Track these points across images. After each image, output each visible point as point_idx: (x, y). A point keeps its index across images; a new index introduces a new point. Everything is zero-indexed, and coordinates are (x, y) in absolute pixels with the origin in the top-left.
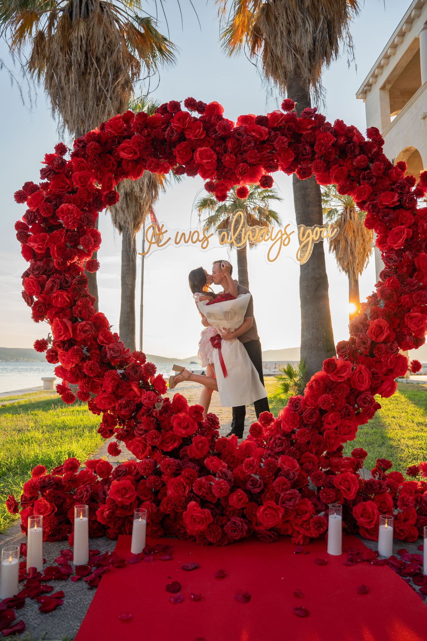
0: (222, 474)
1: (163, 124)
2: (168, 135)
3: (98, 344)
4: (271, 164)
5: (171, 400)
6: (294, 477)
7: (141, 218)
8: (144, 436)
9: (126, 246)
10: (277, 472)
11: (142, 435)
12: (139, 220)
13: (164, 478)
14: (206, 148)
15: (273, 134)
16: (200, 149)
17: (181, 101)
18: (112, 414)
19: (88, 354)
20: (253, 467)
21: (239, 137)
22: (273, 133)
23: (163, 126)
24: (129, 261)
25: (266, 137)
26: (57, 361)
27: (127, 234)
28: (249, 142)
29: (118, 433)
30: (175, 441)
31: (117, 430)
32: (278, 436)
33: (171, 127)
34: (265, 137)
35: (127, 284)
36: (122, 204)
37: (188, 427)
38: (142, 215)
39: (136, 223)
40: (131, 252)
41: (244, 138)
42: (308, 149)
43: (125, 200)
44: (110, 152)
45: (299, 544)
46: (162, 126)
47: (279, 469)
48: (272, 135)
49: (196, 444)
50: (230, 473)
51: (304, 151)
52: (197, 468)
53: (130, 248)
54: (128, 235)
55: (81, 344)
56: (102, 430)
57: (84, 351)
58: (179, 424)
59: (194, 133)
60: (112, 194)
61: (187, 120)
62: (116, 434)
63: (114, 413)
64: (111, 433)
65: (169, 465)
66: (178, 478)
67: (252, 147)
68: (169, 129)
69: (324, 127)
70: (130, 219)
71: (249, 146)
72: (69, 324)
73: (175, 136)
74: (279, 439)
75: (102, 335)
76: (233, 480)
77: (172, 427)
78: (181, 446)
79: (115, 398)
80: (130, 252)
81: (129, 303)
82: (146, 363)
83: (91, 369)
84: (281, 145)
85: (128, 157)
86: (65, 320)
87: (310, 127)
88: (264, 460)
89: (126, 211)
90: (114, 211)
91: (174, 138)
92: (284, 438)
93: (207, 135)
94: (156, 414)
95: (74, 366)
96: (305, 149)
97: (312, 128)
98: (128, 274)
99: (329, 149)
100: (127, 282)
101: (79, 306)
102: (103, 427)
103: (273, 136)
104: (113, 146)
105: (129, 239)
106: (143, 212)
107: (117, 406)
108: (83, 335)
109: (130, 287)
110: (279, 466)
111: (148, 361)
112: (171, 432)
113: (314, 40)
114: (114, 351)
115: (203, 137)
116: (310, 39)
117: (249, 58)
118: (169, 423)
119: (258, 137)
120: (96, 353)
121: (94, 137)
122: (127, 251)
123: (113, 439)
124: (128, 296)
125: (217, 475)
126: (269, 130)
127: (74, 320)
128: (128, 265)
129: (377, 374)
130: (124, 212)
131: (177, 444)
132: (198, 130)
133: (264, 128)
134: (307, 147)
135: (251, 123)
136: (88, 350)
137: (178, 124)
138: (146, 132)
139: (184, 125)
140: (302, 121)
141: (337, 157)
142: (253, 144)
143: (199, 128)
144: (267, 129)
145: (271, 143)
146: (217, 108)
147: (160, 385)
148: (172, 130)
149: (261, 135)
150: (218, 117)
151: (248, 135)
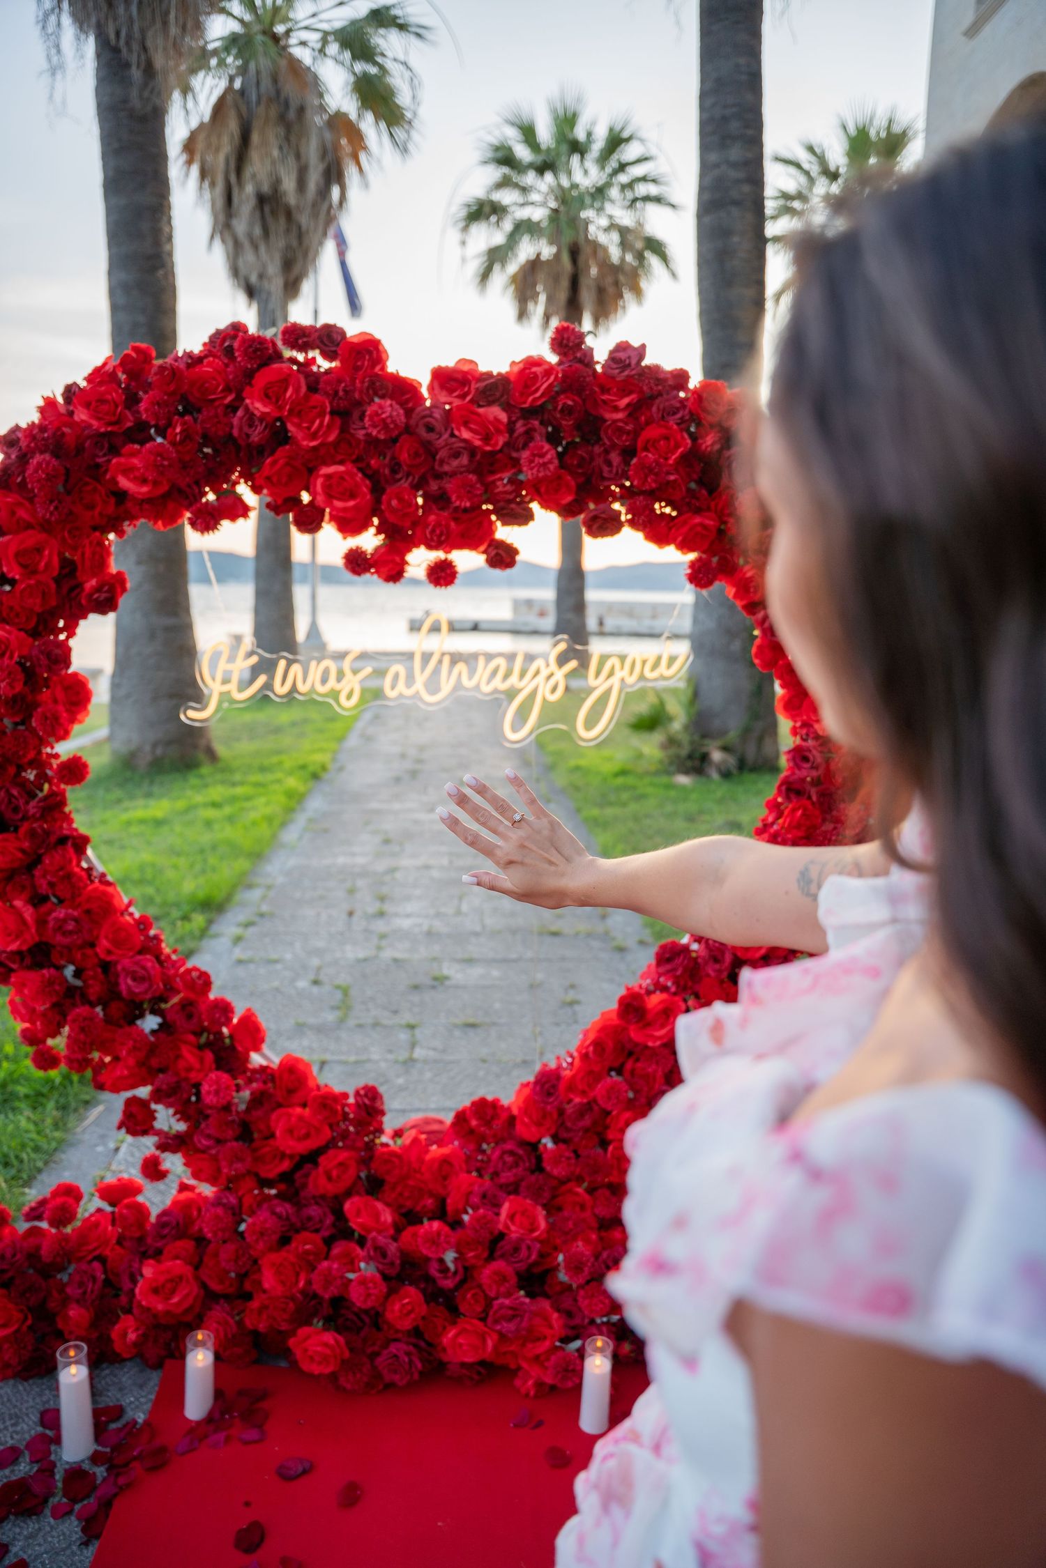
0: (375, 1250)
1: (228, 390)
2: (241, 429)
3: (99, 955)
4: (512, 509)
6: (529, 1257)
8: (213, 1152)
10: (495, 1243)
11: (210, 1148)
13: (255, 1251)
14: (341, 468)
15: (523, 429)
16: (326, 470)
17: (275, 334)
19: (78, 983)
21: (432, 436)
22: (520, 427)
23: (229, 399)
25: (501, 441)
28: (456, 455)
29: (160, 1135)
30: (282, 1161)
31: (158, 1131)
32: (509, 1146)
33: (247, 409)
34: (497, 443)
37: (308, 1134)
41: (441, 442)
42: (615, 464)
44: (96, 471)
45: (527, 1395)
46: (225, 397)
47: (502, 1236)
48: (516, 435)
49: (326, 1170)
50: (393, 1247)
51: (606, 469)
52: (330, 1218)
55: (61, 958)
57: (69, 971)
58: (290, 1131)
59: (309, 428)
60: (105, 592)
61: (288, 394)
62: (156, 1138)
66: (285, 1252)
67: (462, 467)
68: (240, 413)
69: (661, 407)
71: (455, 463)
72: (28, 913)
73: (259, 434)
74: (511, 1153)
75: (106, 938)
76: (398, 1262)
77: (273, 1136)
78: (296, 1169)
79: (146, 1073)
82: (211, 997)
84: (538, 471)
85: (139, 493)
86: (18, 902)
87: (624, 402)
88: (470, 1211)
91: (256, 439)
92: (521, 1151)
93: (344, 429)
94: (237, 1113)
95: (48, 1007)
96: (609, 464)
97: (628, 405)
99: (668, 473)
103: (520, 435)
104: (99, 457)
108: (64, 940)
110: (501, 1226)
111: (215, 992)
112: (271, 1143)
114: (134, 979)
115: (332, 438)
118: (268, 1128)
119: (477, 443)
120: (96, 981)
121: (43, 439)
123: (149, 1146)
126: (509, 418)
127: (38, 900)
131: (286, 1165)
132: (317, 422)
133: (496, 413)
134: (615, 457)
135: (463, 397)
136: (77, 974)
137: (265, 406)
138: (178, 430)
139: (281, 408)
140: (605, 382)
141: (693, 485)
142: (464, 460)
143: (322, 415)
144: (503, 417)
145: (514, 455)
146: (370, 353)
147: (252, 1033)
148: (250, 415)
149: (487, 438)
150: (372, 383)
151: (452, 435)
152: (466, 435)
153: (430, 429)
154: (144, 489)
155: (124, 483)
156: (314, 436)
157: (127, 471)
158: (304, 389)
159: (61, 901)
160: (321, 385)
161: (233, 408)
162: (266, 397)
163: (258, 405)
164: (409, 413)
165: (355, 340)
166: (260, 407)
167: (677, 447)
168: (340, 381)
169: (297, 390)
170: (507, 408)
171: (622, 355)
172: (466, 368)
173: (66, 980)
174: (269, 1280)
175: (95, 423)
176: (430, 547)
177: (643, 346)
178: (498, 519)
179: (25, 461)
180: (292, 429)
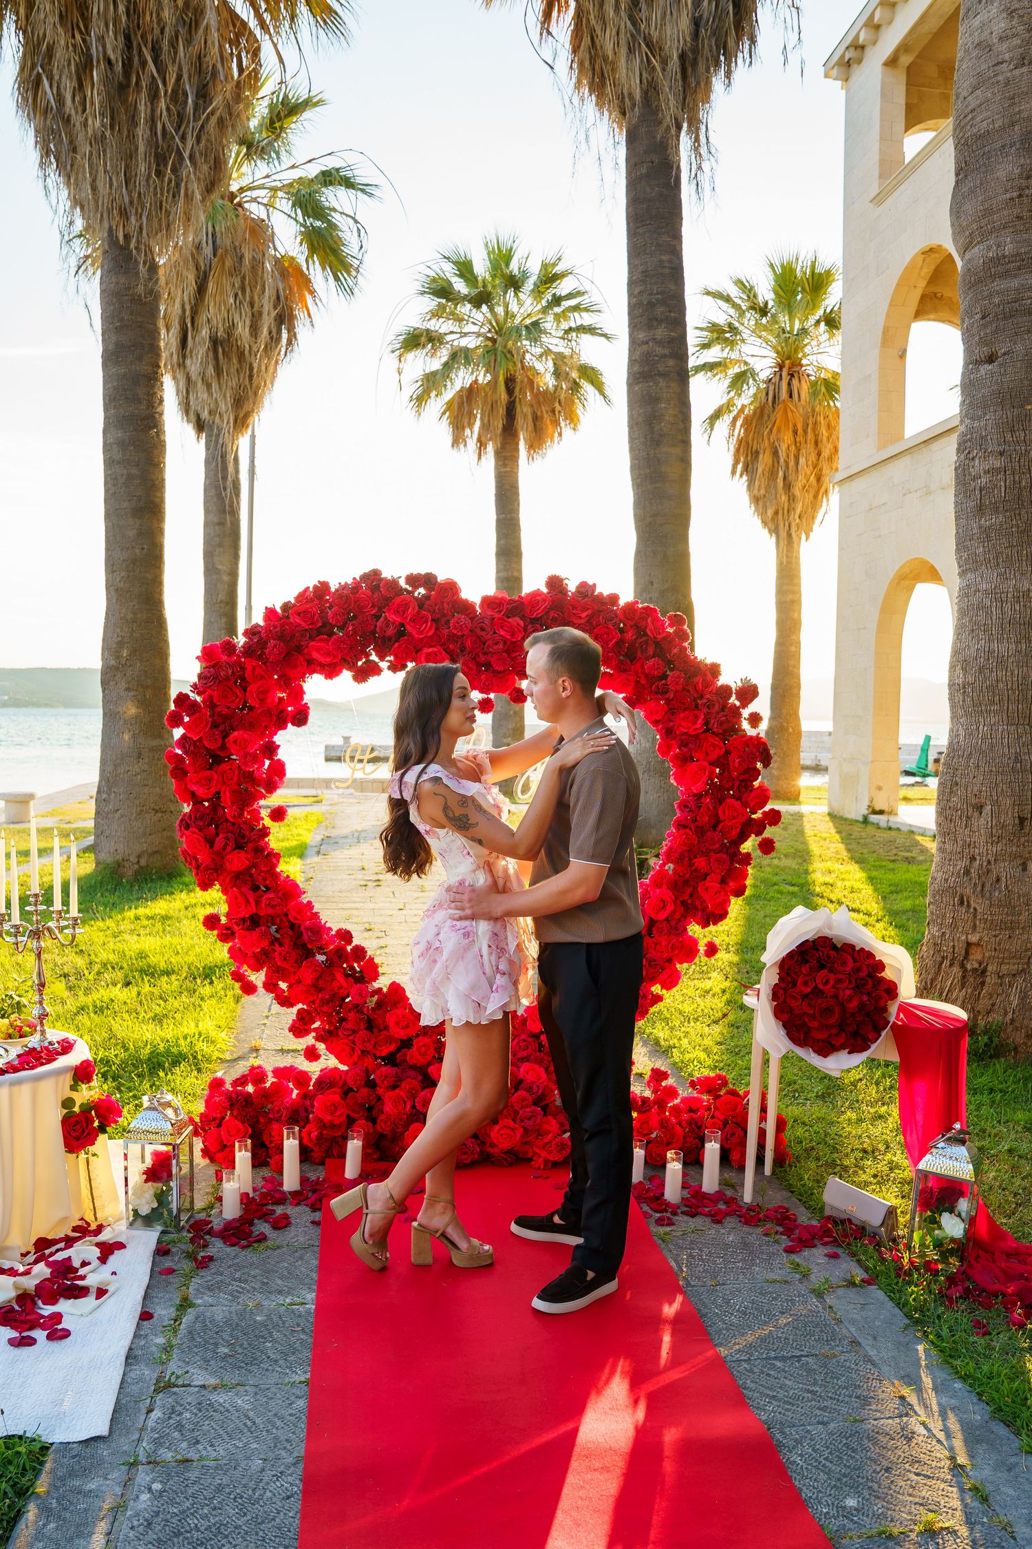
1: (373, 606)
2: (380, 628)
3: (289, 921)
5: (385, 990)
7: (254, 403)
8: (351, 1038)
9: (216, 475)
11: (348, 1036)
12: (247, 407)
13: (380, 1091)
14: (435, 649)
16: (426, 650)
17: (401, 578)
18: (306, 1007)
19: (278, 936)
21: (483, 633)
23: (374, 611)
24: (224, 511)
26: (233, 940)
27: (217, 441)
28: (496, 643)
29: (317, 1032)
30: (391, 1043)
31: (315, 1030)
32: (523, 1037)
33: (386, 618)
35: (218, 572)
36: (204, 365)
37: (407, 1026)
38: (256, 394)
39: (241, 415)
40: (229, 491)
41: (488, 636)
43: (211, 354)
45: (539, 1168)
46: (371, 610)
49: (418, 1049)
52: (421, 1078)
53: (225, 478)
54: (219, 446)
55: (267, 922)
56: (295, 1029)
57: (274, 928)
58: (396, 1024)
59: (419, 629)
61: (409, 612)
62: (313, 1034)
63: (309, 1007)
64: (307, 1032)
65: (386, 1077)
66: (397, 1090)
67: (499, 649)
68: (381, 619)
70: (225, 406)
71: (496, 647)
72: (250, 896)
74: (525, 1041)
75: (293, 907)
77: (386, 1028)
78: (398, 1050)
79: (314, 991)
80: (225, 489)
81: (224, 620)
82: (353, 944)
83: (285, 959)
85: (325, 661)
86: (243, 889)
87: (584, 615)
89: (214, 385)
90: (182, 383)
91: (390, 633)
92: (530, 1040)
93: (438, 629)
94: (368, 1011)
95: (258, 950)
97: (586, 616)
98: (220, 545)
100: (220, 567)
101: (263, 871)
102: (297, 1024)
104: (302, 641)
105: (222, 457)
106: (258, 388)
107: (317, 1001)
108: (270, 911)
109: (226, 578)
111: (355, 942)
112: (385, 1032)
113: (696, 23)
114: (312, 930)
115: (430, 634)
116: (685, 23)
117: (536, 43)
118: (384, 1022)
119: (508, 637)
120: (289, 934)
122: (217, 487)
123: (309, 1040)
124: (221, 602)
126: (524, 624)
127: (255, 889)
128: (222, 524)
129: (655, 961)
130: (209, 386)
131: (392, 1048)
132: (424, 625)
133: (518, 621)
135: (500, 612)
136: (277, 931)
137: (396, 617)
138: (350, 628)
139: (404, 619)
140: (574, 603)
141: (622, 658)
142: (501, 646)
143: (426, 622)
144: (522, 623)
146: (452, 589)
147: (372, 970)
148: (387, 622)
149: (513, 635)
150: (453, 607)
151: (495, 633)
152: (502, 633)
153: (482, 629)
154: (328, 660)
155: (315, 655)
156: (421, 633)
157: (318, 650)
158: (417, 608)
159: (268, 889)
160: (424, 606)
161: (377, 617)
162: (396, 612)
163: (393, 616)
164: (472, 619)
165: (443, 582)
166: (392, 617)
167: (613, 638)
168: (436, 605)
169: (413, 609)
170: (523, 618)
171: (581, 590)
172: (500, 597)
173: (271, 934)
174: (388, 1108)
175: (303, 624)
176: (481, 692)
177: (595, 585)
179: (262, 644)
180: (409, 629)
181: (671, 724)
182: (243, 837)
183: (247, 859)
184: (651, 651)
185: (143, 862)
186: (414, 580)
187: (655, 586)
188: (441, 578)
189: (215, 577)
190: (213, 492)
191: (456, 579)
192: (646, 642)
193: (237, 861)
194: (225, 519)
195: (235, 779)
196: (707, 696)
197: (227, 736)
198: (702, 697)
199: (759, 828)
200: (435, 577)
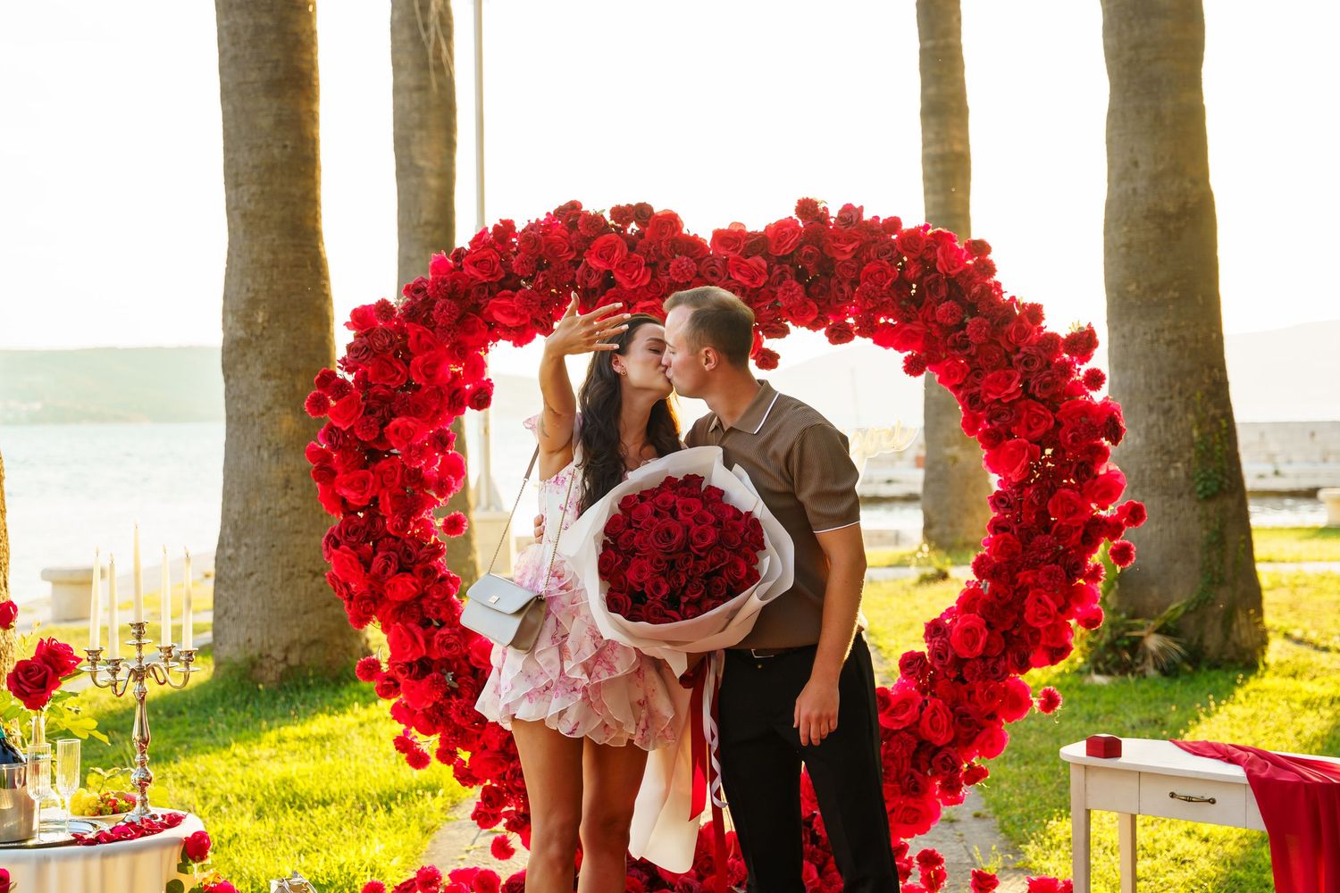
0: (683, 886)
1: (571, 250)
2: (581, 278)
3: (471, 666)
4: (773, 327)
9: (410, 5)
14: (652, 303)
15: (778, 272)
16: (641, 305)
17: (604, 210)
18: (495, 785)
19: (455, 685)
20: (732, 875)
22: (776, 271)
23: (573, 257)
24: (425, 67)
25: (763, 280)
26: (396, 694)
29: (508, 819)
31: (507, 814)
33: (586, 264)
34: (760, 282)
35: (419, 172)
40: (432, 30)
42: (846, 291)
44: (477, 308)
46: (569, 255)
48: (773, 276)
51: (839, 294)
52: (646, 878)
55: (442, 667)
56: (480, 816)
59: (630, 277)
61: (616, 255)
62: (505, 821)
63: (499, 784)
64: (496, 820)
68: (581, 267)
69: (877, 250)
72: (418, 631)
73: (595, 281)
75: (477, 650)
79: (503, 759)
80: (426, 27)
83: (464, 714)
84: (789, 301)
85: (510, 324)
86: (409, 625)
87: (849, 248)
91: (592, 285)
93: (654, 276)
95: (430, 705)
96: (842, 291)
97: (853, 250)
98: (422, 125)
99: (883, 297)
100: (422, 163)
101: (435, 600)
102: (482, 809)
103: (776, 276)
104: (481, 299)
107: (508, 772)
108: (445, 653)
109: (433, 182)
115: (645, 282)
119: (747, 283)
120: (469, 683)
121: (445, 289)
122: (413, 26)
123: (500, 828)
124: (427, 223)
125: (676, 888)
126: (768, 264)
127: (425, 623)
128: (422, 88)
129: (968, 715)
132: (636, 273)
133: (759, 261)
134: (847, 288)
135: (736, 250)
137: (600, 263)
138: (540, 280)
139: (610, 265)
140: (836, 236)
141: (903, 303)
143: (639, 268)
144: (764, 264)
145: (773, 289)
146: (671, 223)
148: (589, 270)
149: (753, 280)
150: (673, 245)
151: (730, 278)
152: (738, 278)
153: (714, 274)
154: (514, 321)
155: (498, 316)
156: (633, 282)
157: (501, 308)
158: (626, 250)
159: (443, 623)
160: (638, 247)
161: (577, 264)
162: (600, 256)
163: (595, 262)
164: (699, 262)
165: (660, 214)
166: (596, 264)
167: (888, 278)
168: (651, 244)
169: (622, 252)
170: (767, 256)
171: (846, 215)
172: (737, 229)
173: (446, 682)
175: (480, 276)
177: (862, 208)
178: (763, 334)
179: (429, 303)
180: (616, 276)
181: (976, 389)
182: (409, 555)
183: (414, 584)
184: (943, 292)
185: (294, 659)
186: (622, 214)
187: (1142, 167)
188: (658, 208)
189: (414, 180)
190: (406, 34)
191: (675, 210)
192: (937, 280)
193: (403, 588)
194: (429, 80)
195: (398, 480)
196: (1024, 349)
197: (386, 423)
198: (1017, 350)
199: (1112, 528)
200: (650, 209)
